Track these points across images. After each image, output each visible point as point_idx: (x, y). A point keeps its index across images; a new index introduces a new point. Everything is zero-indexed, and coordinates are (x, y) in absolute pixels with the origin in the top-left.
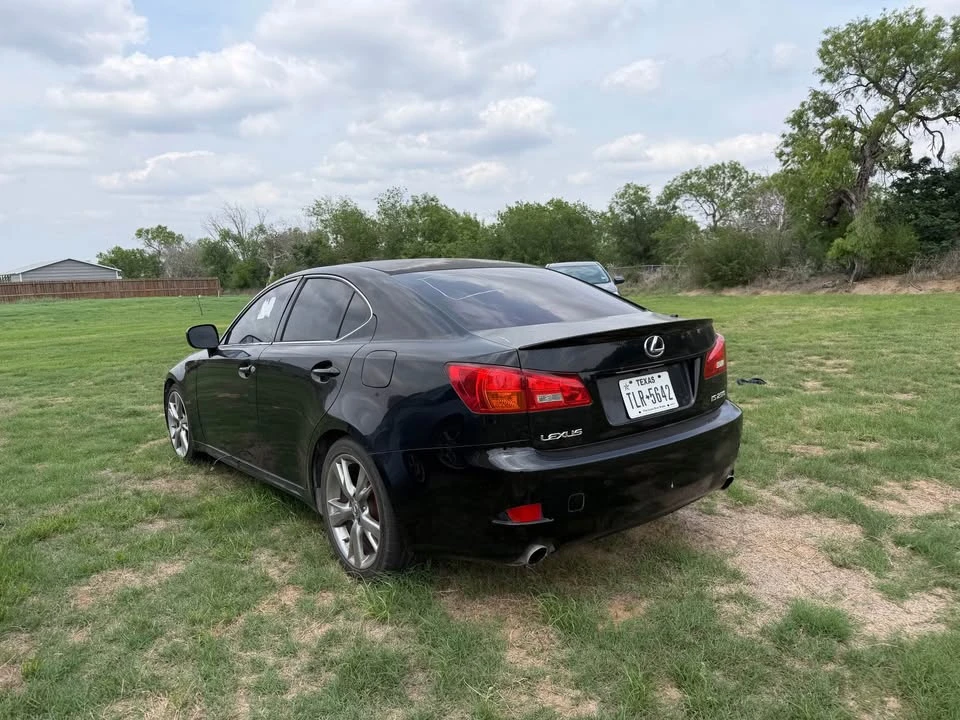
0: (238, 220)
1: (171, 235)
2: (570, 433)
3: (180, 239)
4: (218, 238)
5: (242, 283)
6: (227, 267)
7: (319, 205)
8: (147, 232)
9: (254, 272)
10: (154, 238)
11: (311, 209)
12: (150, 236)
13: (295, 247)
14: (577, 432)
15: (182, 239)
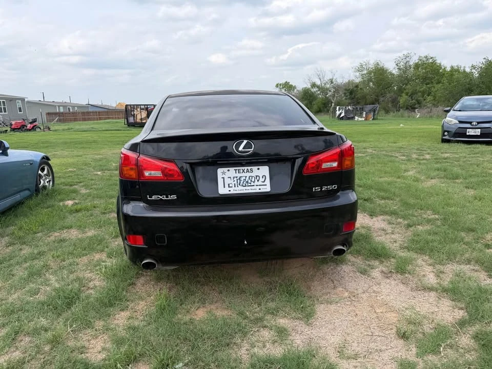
0: (321, 77)
1: (291, 86)
2: (167, 197)
3: (295, 87)
4: (310, 87)
5: (318, 110)
6: (313, 101)
7: (362, 66)
8: (280, 85)
9: (324, 104)
10: (283, 88)
11: (357, 69)
12: (281, 87)
13: (346, 90)
14: (174, 197)
15: (296, 88)
